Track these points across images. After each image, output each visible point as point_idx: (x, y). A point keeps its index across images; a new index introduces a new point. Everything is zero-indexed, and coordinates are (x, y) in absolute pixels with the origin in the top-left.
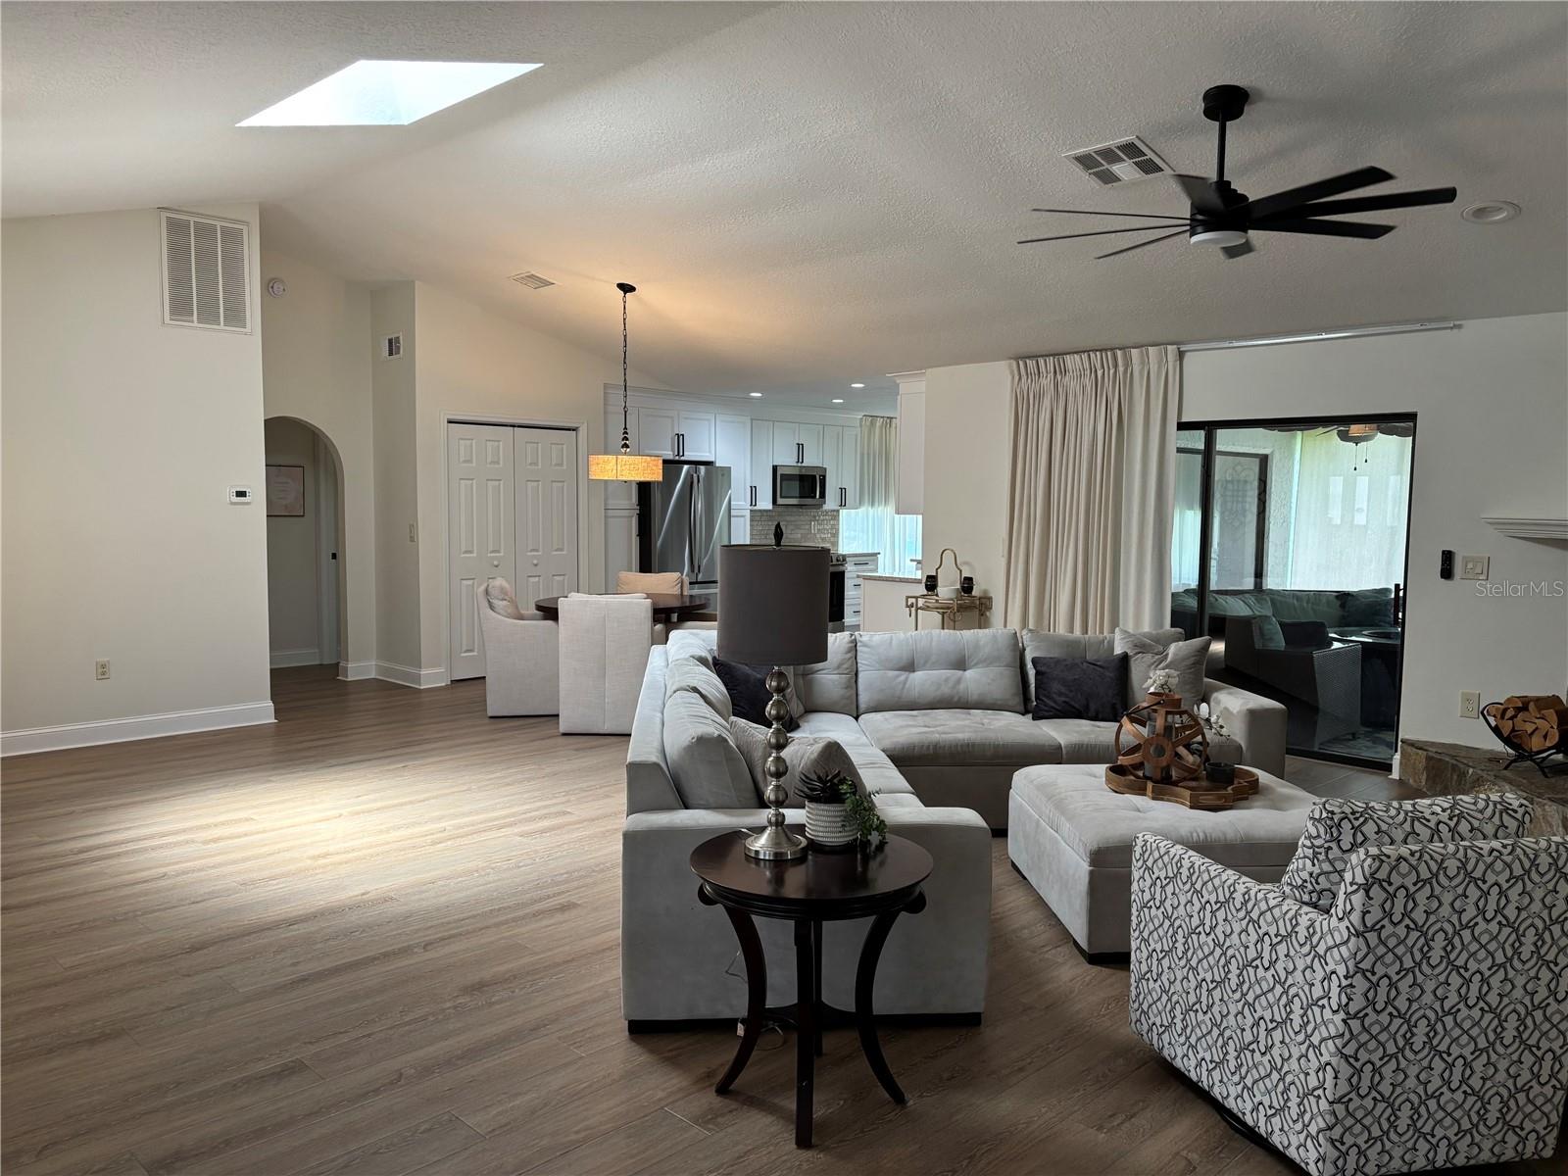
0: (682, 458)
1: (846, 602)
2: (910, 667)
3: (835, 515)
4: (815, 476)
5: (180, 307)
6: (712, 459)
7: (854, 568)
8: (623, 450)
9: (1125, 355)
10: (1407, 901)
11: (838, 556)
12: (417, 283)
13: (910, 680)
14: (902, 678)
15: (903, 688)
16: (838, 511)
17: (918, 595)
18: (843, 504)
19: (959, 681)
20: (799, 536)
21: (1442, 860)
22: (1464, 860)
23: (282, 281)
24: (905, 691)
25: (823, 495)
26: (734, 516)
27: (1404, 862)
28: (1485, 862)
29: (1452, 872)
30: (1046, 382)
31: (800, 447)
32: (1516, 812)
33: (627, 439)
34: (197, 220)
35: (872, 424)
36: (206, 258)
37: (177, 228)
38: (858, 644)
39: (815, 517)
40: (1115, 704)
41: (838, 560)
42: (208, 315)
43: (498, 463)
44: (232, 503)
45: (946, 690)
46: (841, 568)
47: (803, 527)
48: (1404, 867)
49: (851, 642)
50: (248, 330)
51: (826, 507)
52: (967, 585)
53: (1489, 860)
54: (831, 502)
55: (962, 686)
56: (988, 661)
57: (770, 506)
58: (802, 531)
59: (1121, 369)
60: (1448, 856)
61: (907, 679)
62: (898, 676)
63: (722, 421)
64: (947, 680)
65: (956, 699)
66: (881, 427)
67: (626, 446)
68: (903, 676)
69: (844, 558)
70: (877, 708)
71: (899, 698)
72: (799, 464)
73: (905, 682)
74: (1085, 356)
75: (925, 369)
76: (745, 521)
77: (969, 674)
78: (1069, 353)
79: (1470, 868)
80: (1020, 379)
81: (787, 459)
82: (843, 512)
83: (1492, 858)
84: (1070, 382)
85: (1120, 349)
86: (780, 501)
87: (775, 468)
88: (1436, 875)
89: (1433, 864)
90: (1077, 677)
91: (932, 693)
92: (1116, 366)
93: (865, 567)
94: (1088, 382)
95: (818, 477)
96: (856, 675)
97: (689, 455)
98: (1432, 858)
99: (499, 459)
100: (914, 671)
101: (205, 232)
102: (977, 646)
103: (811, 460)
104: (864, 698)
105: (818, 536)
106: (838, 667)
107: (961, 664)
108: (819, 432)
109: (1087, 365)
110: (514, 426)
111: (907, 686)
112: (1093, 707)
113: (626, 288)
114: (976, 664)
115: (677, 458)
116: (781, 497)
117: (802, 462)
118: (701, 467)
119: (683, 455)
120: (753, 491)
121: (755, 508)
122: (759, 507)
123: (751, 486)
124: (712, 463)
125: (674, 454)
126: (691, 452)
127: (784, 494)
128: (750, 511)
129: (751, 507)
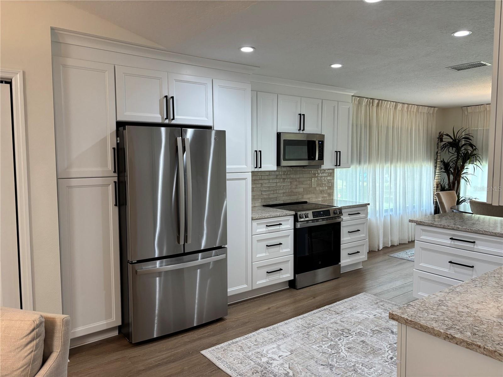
0: (174, 122)
1: (342, 246)
3: (331, 173)
4: (314, 142)
6: (210, 124)
7: (348, 218)
11: (336, 209)
16: (333, 170)
18: (338, 164)
20: (301, 190)
25: (321, 157)
31: (302, 117)
35: (360, 103)
39: (315, 174)
41: (334, 213)
46: (338, 220)
47: (306, 183)
51: (324, 167)
54: (328, 162)
57: (274, 168)
58: (303, 186)
66: (366, 106)
69: (340, 210)
72: (301, 132)
76: (246, 183)
81: (290, 127)
82: (338, 171)
86: (284, 163)
87: (279, 135)
93: (357, 216)
95: (317, 142)
97: (180, 119)
103: (311, 128)
105: (317, 189)
108: (318, 105)
115: (167, 121)
116: (285, 160)
117: (304, 130)
118: (190, 133)
119: (173, 119)
120: (258, 155)
121: (260, 170)
122: (263, 169)
123: (256, 151)
124: (209, 128)
125: (163, 118)
126: (177, 115)
127: (286, 158)
128: (252, 172)
129: (256, 170)
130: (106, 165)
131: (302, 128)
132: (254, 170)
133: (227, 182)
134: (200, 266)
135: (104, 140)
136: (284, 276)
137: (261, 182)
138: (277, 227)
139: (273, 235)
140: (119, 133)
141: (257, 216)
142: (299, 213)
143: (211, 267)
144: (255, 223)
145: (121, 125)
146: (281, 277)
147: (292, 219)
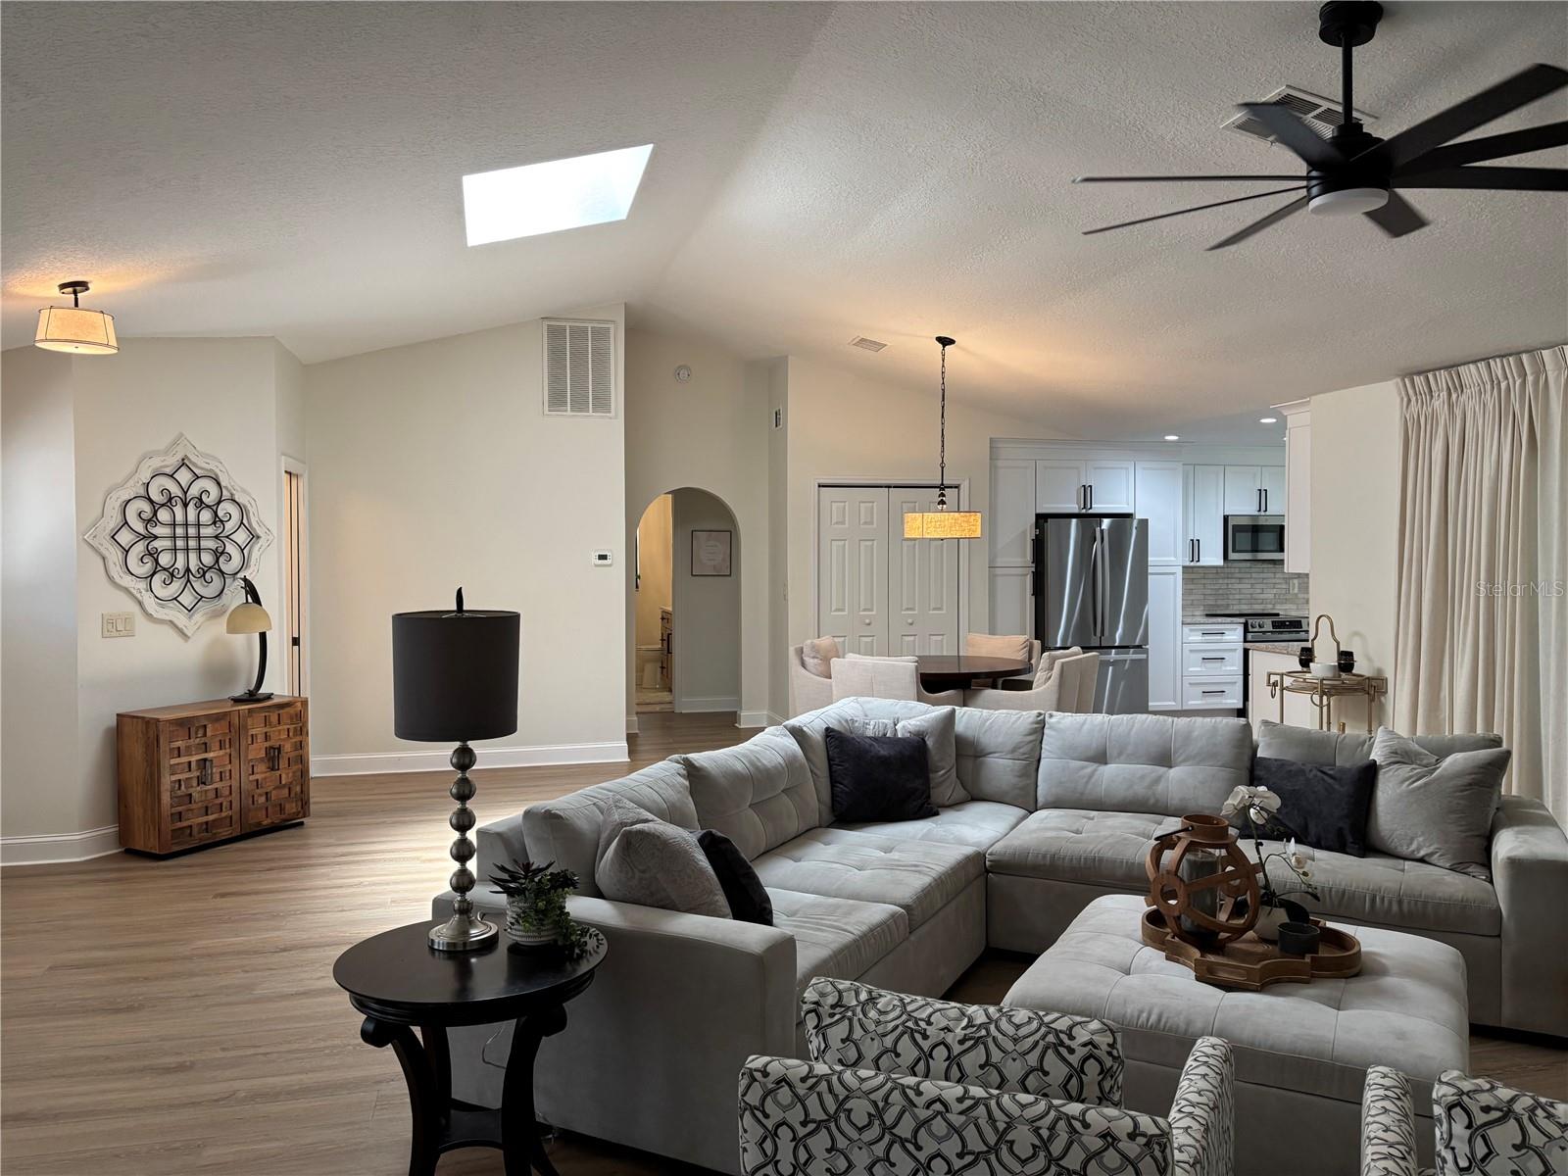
0: (1090, 511)
2: (1101, 758)
5: (557, 400)
6: (1131, 511)
8: (940, 507)
9: (1534, 362)
10: (795, 1148)
12: (790, 357)
13: (1098, 772)
14: (1089, 770)
15: (1087, 782)
17: (1284, 671)
19: (1158, 780)
20: (1271, 596)
21: (847, 1097)
22: (881, 1104)
23: (689, 369)
24: (1090, 786)
26: (1152, 574)
27: (786, 1088)
28: (915, 1117)
29: (861, 1119)
30: (1439, 403)
31: (1262, 494)
32: (1071, 1051)
33: (943, 495)
34: (571, 324)
36: (579, 356)
37: (555, 334)
38: (1047, 726)
40: (1340, 830)
42: (580, 405)
43: (872, 523)
44: (596, 566)
45: (1140, 790)
47: (1279, 586)
48: (784, 1094)
49: (1037, 723)
50: (612, 414)
52: (1346, 661)
53: (923, 1114)
55: (1160, 788)
56: (1200, 758)
57: (1220, 562)
58: (1274, 591)
59: (1530, 378)
60: (859, 1094)
61: (1095, 770)
62: (1083, 768)
63: (1144, 469)
64: (1142, 777)
65: (1152, 801)
67: (942, 502)
68: (1091, 767)
70: (1056, 804)
71: (1082, 794)
72: (1263, 513)
73: (1091, 776)
74: (1482, 365)
75: (1310, 396)
76: (1175, 579)
77: (1174, 773)
78: (1464, 364)
79: (890, 1117)
80: (1409, 401)
81: (1243, 507)
83: (930, 1112)
84: (1468, 401)
85: (1526, 352)
86: (1232, 556)
87: (1226, 519)
88: (835, 1118)
89: (829, 1100)
90: (1297, 788)
91: (1121, 792)
92: (1524, 376)
94: (1490, 400)
96: (1039, 761)
97: (1098, 508)
98: (831, 1090)
99: (872, 518)
100: (1106, 764)
101: (579, 334)
102: (1187, 738)
103: (1272, 509)
104: (1043, 791)
105: (1300, 596)
106: (1013, 751)
107: (1165, 759)
109: (1486, 377)
110: (889, 487)
111: (1093, 780)
112: (1313, 830)
113: (945, 342)
114: (1184, 761)
115: (1084, 511)
116: (1232, 551)
117: (1266, 510)
118: (1106, 523)
119: (1091, 508)
120: (1195, 546)
121: (1198, 564)
122: (1202, 563)
123: (1193, 540)
124: (1129, 516)
125: (1079, 507)
126: (1096, 503)
127: (1237, 548)
128: (1184, 567)
129: (1192, 564)
130: (1024, 556)
131: (1263, 508)
132: (1188, 564)
133: (1149, 577)
134: (1115, 663)
135: (1024, 532)
136: (1229, 701)
137: (1203, 581)
138: (1218, 637)
139: (1213, 645)
140: (1037, 525)
141: (1189, 620)
142: (1250, 622)
143: (1127, 667)
144: (1186, 629)
145: (1042, 519)
146: (1224, 701)
147: (1240, 629)
